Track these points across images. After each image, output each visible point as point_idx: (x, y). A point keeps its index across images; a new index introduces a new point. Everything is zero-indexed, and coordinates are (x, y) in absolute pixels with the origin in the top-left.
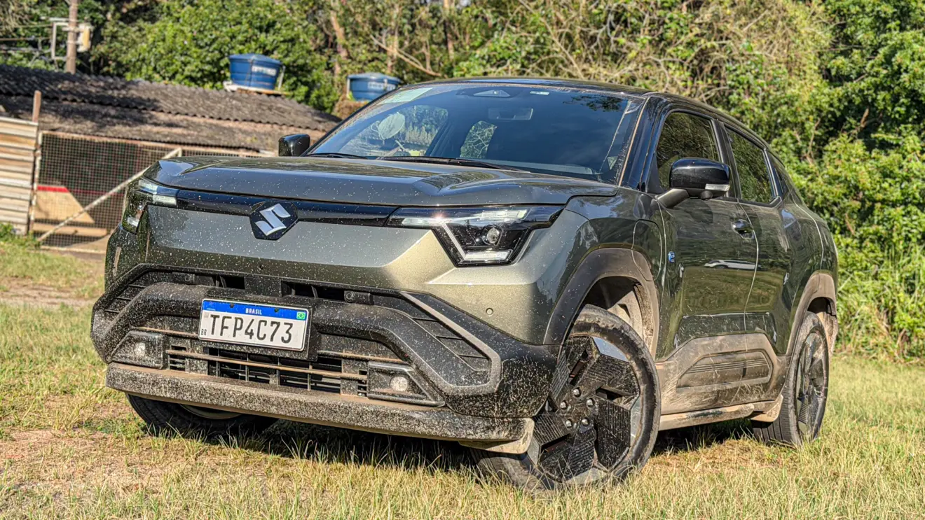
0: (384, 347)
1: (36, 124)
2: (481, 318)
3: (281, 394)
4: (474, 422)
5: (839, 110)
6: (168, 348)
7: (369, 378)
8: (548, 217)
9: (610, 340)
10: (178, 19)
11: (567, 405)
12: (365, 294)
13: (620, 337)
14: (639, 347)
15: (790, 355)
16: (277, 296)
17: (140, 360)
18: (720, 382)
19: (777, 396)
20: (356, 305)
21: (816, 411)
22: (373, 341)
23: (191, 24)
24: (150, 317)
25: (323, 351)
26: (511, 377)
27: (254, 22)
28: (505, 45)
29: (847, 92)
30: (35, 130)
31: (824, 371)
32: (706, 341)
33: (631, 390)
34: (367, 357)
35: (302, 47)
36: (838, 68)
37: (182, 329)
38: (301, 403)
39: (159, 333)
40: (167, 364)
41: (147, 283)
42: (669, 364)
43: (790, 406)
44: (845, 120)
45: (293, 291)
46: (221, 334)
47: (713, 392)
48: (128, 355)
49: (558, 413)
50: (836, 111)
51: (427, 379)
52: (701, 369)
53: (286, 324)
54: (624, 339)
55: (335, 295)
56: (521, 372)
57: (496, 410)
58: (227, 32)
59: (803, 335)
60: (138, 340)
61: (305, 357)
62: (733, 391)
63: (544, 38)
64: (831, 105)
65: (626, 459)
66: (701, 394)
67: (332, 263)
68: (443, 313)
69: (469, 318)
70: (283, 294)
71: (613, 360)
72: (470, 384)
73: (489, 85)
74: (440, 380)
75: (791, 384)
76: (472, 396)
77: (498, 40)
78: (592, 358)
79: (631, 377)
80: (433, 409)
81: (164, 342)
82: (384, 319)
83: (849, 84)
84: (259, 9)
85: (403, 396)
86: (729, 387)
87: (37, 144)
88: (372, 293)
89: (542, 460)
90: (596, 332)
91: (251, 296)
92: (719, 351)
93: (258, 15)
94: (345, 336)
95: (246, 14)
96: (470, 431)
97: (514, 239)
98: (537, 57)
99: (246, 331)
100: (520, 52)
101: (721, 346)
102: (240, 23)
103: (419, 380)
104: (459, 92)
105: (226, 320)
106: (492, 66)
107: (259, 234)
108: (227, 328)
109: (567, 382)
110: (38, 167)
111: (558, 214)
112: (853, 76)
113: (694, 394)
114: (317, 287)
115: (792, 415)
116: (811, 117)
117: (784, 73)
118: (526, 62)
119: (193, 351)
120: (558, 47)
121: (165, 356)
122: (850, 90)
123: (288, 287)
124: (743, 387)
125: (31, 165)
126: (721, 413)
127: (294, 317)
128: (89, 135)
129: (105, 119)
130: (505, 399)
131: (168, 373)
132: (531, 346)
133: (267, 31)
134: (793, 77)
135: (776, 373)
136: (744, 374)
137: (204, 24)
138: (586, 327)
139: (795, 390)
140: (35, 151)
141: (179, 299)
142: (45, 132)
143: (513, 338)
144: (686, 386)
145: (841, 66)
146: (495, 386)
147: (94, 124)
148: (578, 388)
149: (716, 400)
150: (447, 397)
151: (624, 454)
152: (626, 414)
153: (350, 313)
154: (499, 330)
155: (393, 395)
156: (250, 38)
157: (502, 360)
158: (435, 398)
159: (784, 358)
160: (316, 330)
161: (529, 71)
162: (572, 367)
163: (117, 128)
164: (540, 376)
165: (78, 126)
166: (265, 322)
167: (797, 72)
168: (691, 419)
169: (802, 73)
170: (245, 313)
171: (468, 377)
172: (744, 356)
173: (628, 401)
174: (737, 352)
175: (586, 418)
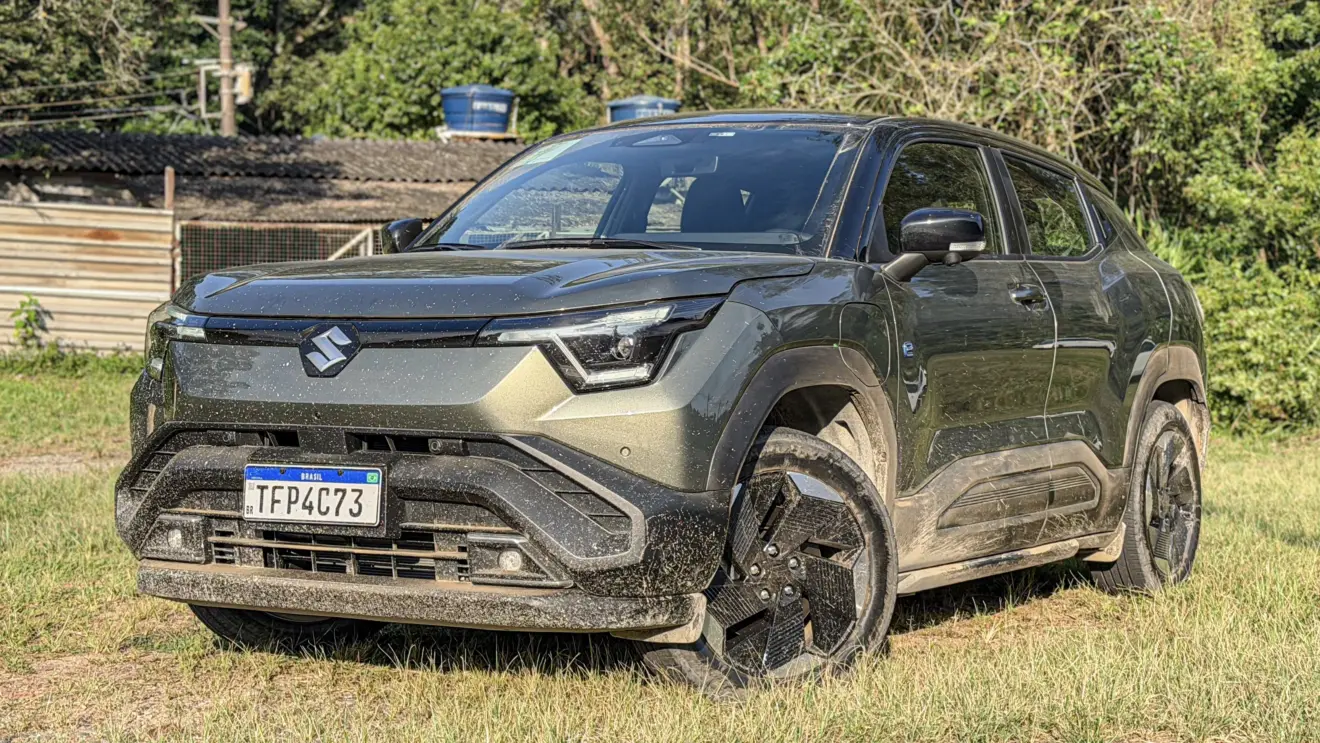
0: (487, 512)
1: (171, 212)
2: (615, 461)
3: (355, 587)
4: (616, 605)
5: (1292, 89)
6: (211, 534)
7: (469, 556)
8: (701, 313)
9: (815, 474)
10: (370, 45)
11: (760, 570)
12: (455, 441)
13: (830, 469)
14: (858, 480)
15: (1129, 466)
16: (341, 453)
17: (175, 553)
18: (1011, 514)
19: (1115, 525)
20: (445, 458)
21: (1184, 541)
22: (471, 504)
23: (388, 51)
24: (184, 494)
25: (407, 524)
26: (662, 540)
27: (473, 39)
28: (808, 42)
29: (1302, 65)
30: (169, 221)
31: (1193, 484)
32: (981, 460)
33: (852, 541)
34: (465, 527)
35: (544, 68)
36: (1286, 30)
37: (226, 508)
38: (382, 597)
39: (196, 514)
40: (212, 556)
41: (177, 449)
43: (1137, 538)
44: (1309, 104)
45: (365, 445)
46: (272, 511)
47: (1001, 530)
48: (161, 548)
49: (748, 581)
50: (1289, 92)
51: (545, 552)
53: (353, 490)
54: (834, 471)
55: (416, 445)
56: (675, 533)
57: (645, 586)
58: (437, 58)
59: (1149, 436)
60: (171, 527)
61: (383, 533)
62: (1036, 525)
63: (863, 27)
64: (1282, 85)
65: (852, 637)
66: (981, 534)
67: (407, 402)
68: (561, 460)
69: (598, 463)
70: (350, 450)
72: (604, 554)
73: (655, 129)
74: (563, 551)
75: (1137, 506)
76: (608, 571)
77: (798, 35)
78: (791, 501)
80: (558, 592)
81: (205, 526)
82: (482, 474)
83: (1305, 52)
84: (478, 20)
85: (515, 578)
86: (1026, 520)
87: (174, 239)
88: (466, 440)
89: (728, 647)
90: (792, 465)
91: (308, 456)
92: (1004, 473)
93: (478, 29)
94: (436, 501)
95: (462, 29)
96: (614, 617)
97: (654, 347)
98: (854, 55)
99: (304, 504)
100: (830, 50)
101: (1006, 465)
102: (454, 43)
103: (535, 554)
104: (614, 143)
105: (277, 491)
106: (792, 73)
107: (312, 371)
108: (278, 501)
109: (757, 537)
110: (178, 273)
111: (717, 308)
112: (1310, 41)
113: (969, 535)
114: (392, 437)
115: (1142, 549)
116: (1254, 105)
117: (1209, 45)
118: (840, 64)
119: (242, 536)
120: (883, 37)
121: (208, 545)
122: (1306, 61)
123: (356, 439)
124: (1052, 518)
125: (169, 270)
126: (1021, 557)
127: (364, 481)
128: (245, 221)
129: (268, 196)
130: (656, 571)
131: (213, 569)
132: (688, 495)
133: (492, 51)
134: (1224, 49)
135: (1108, 494)
136: (1051, 499)
137: (405, 48)
138: (777, 459)
139: (1143, 513)
140: (172, 250)
141: (217, 467)
142: (184, 223)
143: (661, 485)
144: (952, 525)
145: (1291, 27)
146: (639, 554)
147: (252, 204)
148: (774, 545)
149: (1008, 540)
150: (575, 574)
151: (848, 630)
152: (846, 576)
153: (439, 468)
154: (640, 476)
155: (502, 577)
156: (470, 62)
157: (646, 517)
158: (559, 577)
159: (1120, 471)
160: (395, 498)
161: (845, 76)
162: (762, 517)
163: (285, 207)
164: (704, 534)
165: (230, 210)
166: (327, 490)
167: (1229, 42)
168: (971, 570)
169: (1236, 43)
170: (300, 480)
171: (602, 544)
172: (1049, 474)
173: (849, 556)
174: (1034, 471)
175: (789, 585)
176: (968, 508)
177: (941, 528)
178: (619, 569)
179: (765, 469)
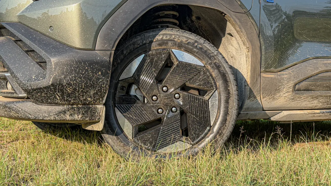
42: (283, 74)
52: (323, 79)
71: (190, 65)
76: (37, 89)
79: (208, 77)
113: (321, 96)
144: (307, 90)
164: (93, 72)
176: (319, 83)
177: (298, 90)
178: (41, 88)
179: (158, 47)
